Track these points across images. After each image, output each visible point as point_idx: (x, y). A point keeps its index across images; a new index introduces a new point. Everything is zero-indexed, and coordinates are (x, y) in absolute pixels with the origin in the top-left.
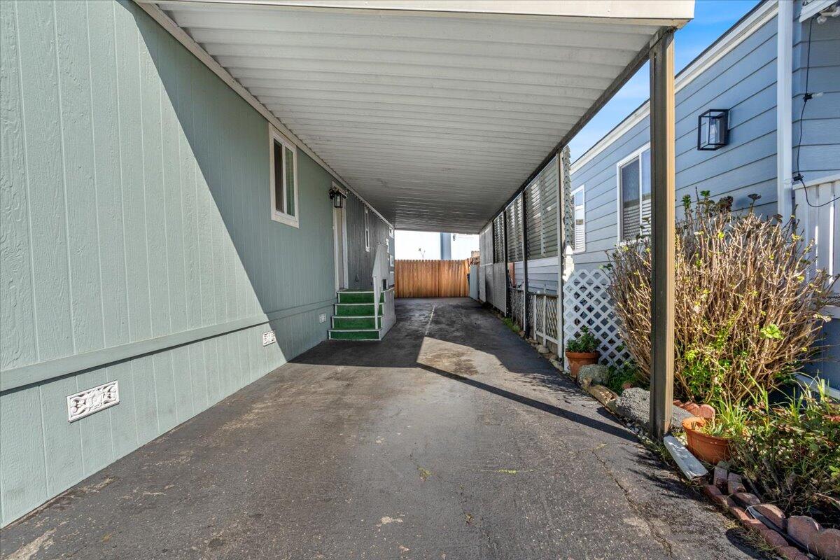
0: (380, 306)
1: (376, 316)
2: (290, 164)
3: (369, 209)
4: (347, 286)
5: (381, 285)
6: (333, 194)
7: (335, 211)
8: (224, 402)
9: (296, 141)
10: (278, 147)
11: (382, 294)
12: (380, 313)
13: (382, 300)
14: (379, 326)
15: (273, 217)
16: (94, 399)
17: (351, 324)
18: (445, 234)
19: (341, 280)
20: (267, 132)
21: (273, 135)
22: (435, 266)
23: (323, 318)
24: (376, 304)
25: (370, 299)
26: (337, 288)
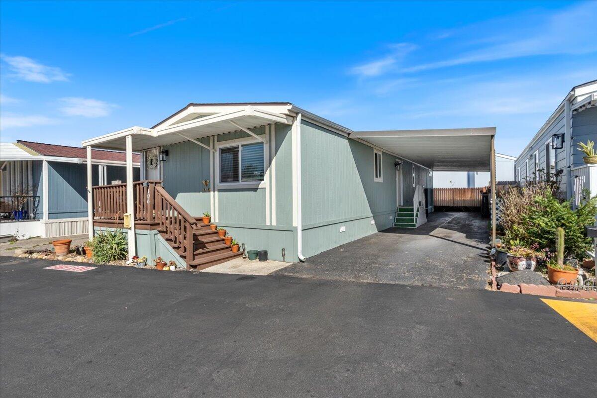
0: (417, 214)
1: (415, 218)
2: (380, 160)
3: (415, 165)
4: (402, 204)
5: (418, 204)
6: (396, 164)
7: (397, 171)
8: (362, 238)
9: (381, 150)
10: (376, 154)
11: (418, 208)
12: (417, 216)
13: (418, 211)
14: (416, 222)
15: (375, 181)
16: (343, 229)
17: (403, 221)
18: (471, 173)
19: (400, 201)
20: (373, 151)
21: (375, 151)
22: (462, 191)
23: (391, 218)
24: (415, 213)
25: (412, 210)
26: (398, 205)
